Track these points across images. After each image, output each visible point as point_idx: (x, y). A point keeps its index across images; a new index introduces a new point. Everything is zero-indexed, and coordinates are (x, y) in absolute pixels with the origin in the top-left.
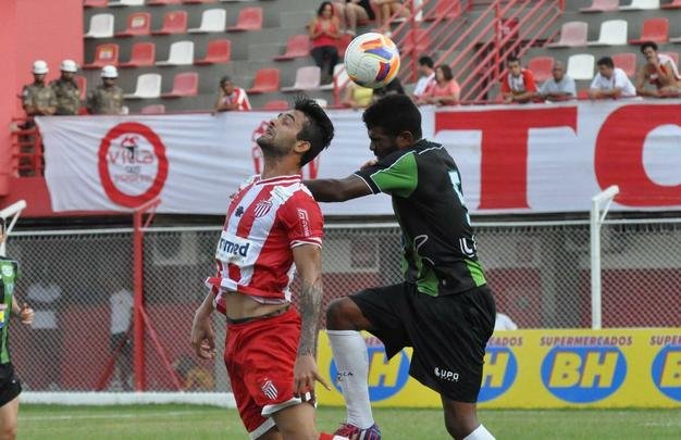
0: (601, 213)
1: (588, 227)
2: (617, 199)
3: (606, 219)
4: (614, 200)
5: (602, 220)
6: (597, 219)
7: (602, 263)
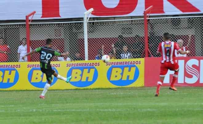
0: (87, 18)
1: (82, 23)
2: (93, 13)
3: (89, 20)
4: (92, 14)
5: (88, 21)
6: (86, 20)
7: (88, 36)
